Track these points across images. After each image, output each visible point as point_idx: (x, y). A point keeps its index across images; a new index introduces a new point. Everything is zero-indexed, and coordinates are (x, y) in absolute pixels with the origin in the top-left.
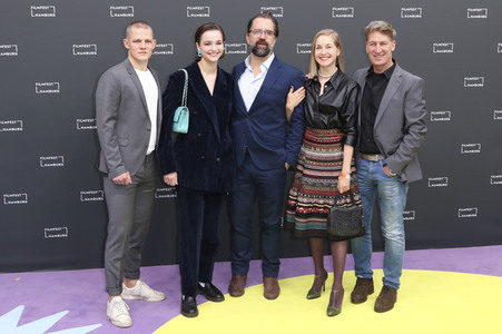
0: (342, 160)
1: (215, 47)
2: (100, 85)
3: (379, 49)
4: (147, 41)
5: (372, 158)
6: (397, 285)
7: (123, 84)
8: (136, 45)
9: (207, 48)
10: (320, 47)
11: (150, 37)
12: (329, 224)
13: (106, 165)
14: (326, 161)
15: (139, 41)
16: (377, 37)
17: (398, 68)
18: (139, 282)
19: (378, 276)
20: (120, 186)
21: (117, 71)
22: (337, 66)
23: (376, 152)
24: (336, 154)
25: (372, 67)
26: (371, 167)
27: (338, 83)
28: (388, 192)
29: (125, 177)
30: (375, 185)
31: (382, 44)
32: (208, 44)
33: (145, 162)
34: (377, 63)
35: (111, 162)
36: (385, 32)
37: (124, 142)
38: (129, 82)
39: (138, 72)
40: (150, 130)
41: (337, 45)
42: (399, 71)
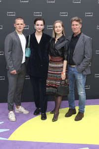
0: (63, 67)
1: (40, 27)
2: (6, 40)
3: (75, 27)
4: (21, 24)
5: (73, 66)
6: (84, 111)
7: (14, 39)
8: (18, 26)
9: (37, 27)
10: (57, 27)
11: (22, 23)
12: (57, 91)
13: (8, 67)
14: (56, 68)
15: (18, 24)
16: (75, 23)
17: (82, 34)
18: (20, 107)
19: (77, 108)
20: (13, 75)
21: (12, 35)
22: (63, 34)
23: (74, 64)
24: (61, 65)
25: (74, 34)
26: (73, 69)
27: (62, 39)
28: (78, 78)
29: (14, 71)
30: (74, 76)
31: (76, 25)
32: (38, 25)
33: (21, 66)
34: (75, 32)
35: (10, 66)
36: (77, 21)
37: (14, 60)
38: (16, 39)
39: (19, 35)
40: (23, 55)
41: (63, 26)
42: (82, 35)
